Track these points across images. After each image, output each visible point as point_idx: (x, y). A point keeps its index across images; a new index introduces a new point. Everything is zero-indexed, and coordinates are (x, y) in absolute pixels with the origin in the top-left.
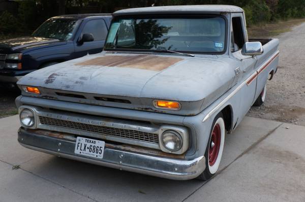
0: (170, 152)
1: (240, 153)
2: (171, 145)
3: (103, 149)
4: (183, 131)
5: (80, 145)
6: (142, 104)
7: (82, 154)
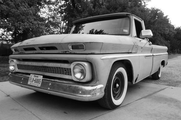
0: (78, 81)
1: (140, 97)
2: (78, 75)
3: (41, 81)
4: (86, 64)
5: (31, 79)
6: (63, 49)
7: (31, 84)
